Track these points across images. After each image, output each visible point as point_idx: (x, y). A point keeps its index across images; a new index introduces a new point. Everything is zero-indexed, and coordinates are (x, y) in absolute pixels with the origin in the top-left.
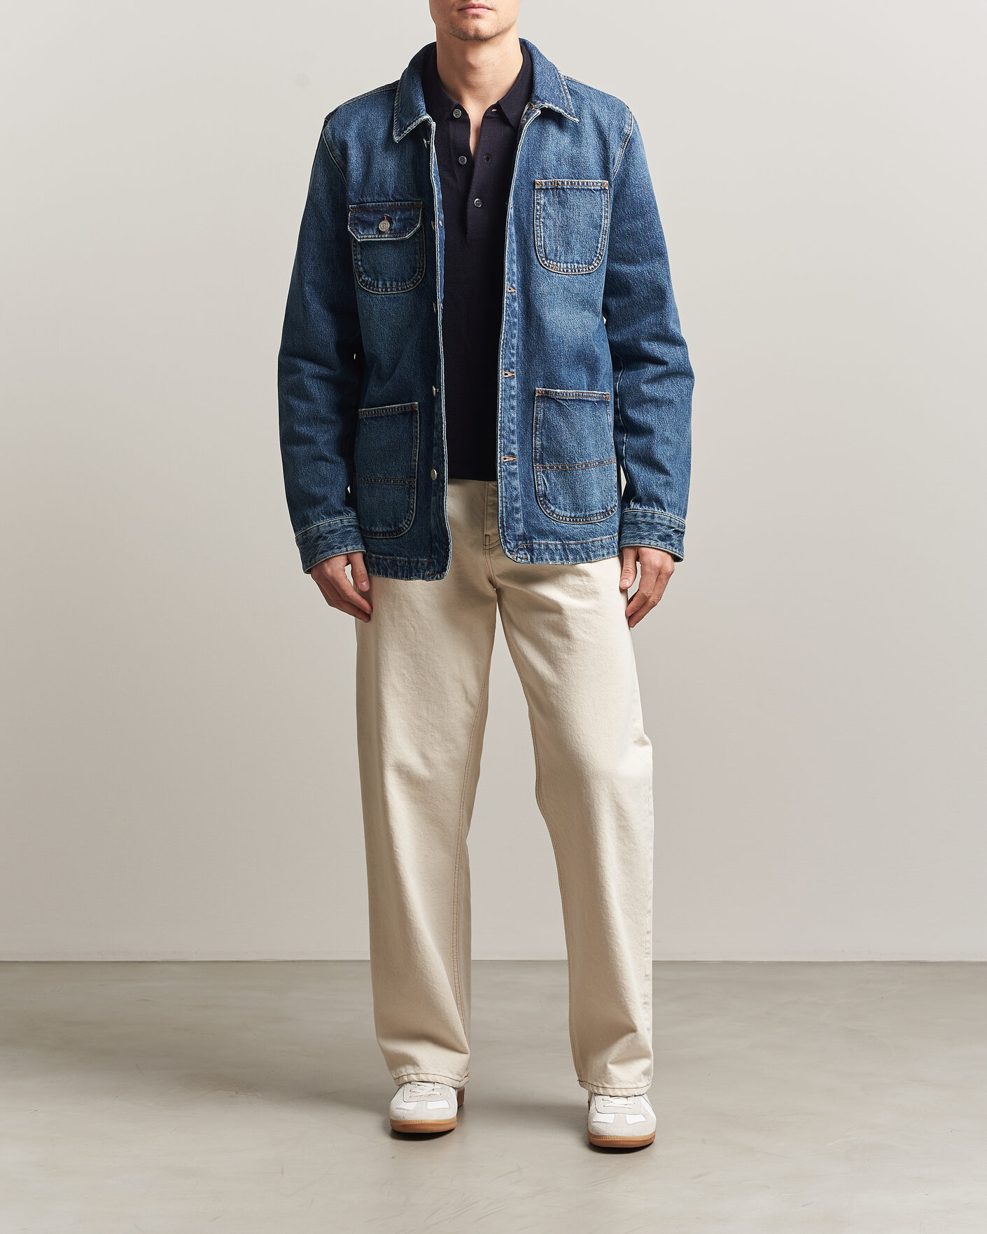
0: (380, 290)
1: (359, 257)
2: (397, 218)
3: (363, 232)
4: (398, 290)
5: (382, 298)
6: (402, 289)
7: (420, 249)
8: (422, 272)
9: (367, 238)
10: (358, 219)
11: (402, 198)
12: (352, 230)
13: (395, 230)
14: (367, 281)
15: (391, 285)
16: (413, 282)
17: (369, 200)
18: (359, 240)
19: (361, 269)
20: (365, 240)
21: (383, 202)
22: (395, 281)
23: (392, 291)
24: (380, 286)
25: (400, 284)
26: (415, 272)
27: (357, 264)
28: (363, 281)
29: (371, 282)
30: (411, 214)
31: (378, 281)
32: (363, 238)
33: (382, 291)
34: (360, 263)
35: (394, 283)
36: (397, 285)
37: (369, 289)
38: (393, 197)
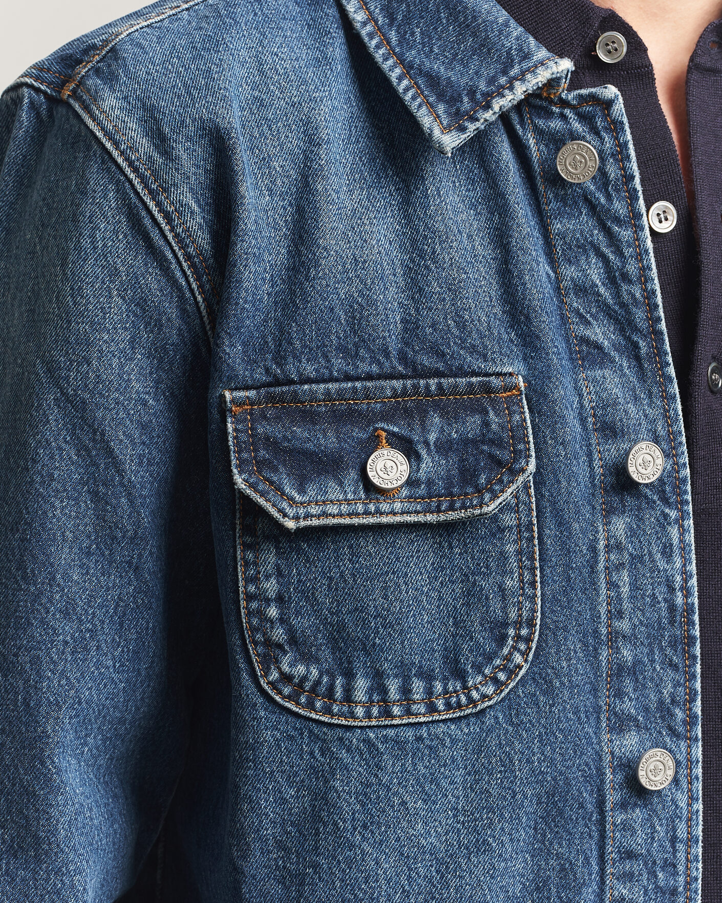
0: (360, 711)
1: (271, 586)
2: (432, 437)
3: (302, 491)
4: (432, 709)
5: (367, 741)
6: (448, 706)
7: (519, 552)
8: (528, 640)
9: (325, 514)
10: (271, 443)
11: (441, 366)
12: (251, 486)
13: (430, 483)
14: (304, 679)
15: (406, 691)
16: (495, 680)
17: (310, 370)
18: (291, 524)
19: (279, 634)
20: (315, 522)
21: (370, 377)
22: (420, 675)
23: (409, 713)
24: (360, 694)
25: (438, 687)
26: (501, 640)
27: (260, 613)
28: (287, 678)
29: (318, 683)
30: (486, 424)
31: (350, 676)
32: (307, 516)
33: (369, 716)
34: (273, 612)
35: (418, 686)
36: (429, 692)
37: (311, 706)
38: (403, 358)
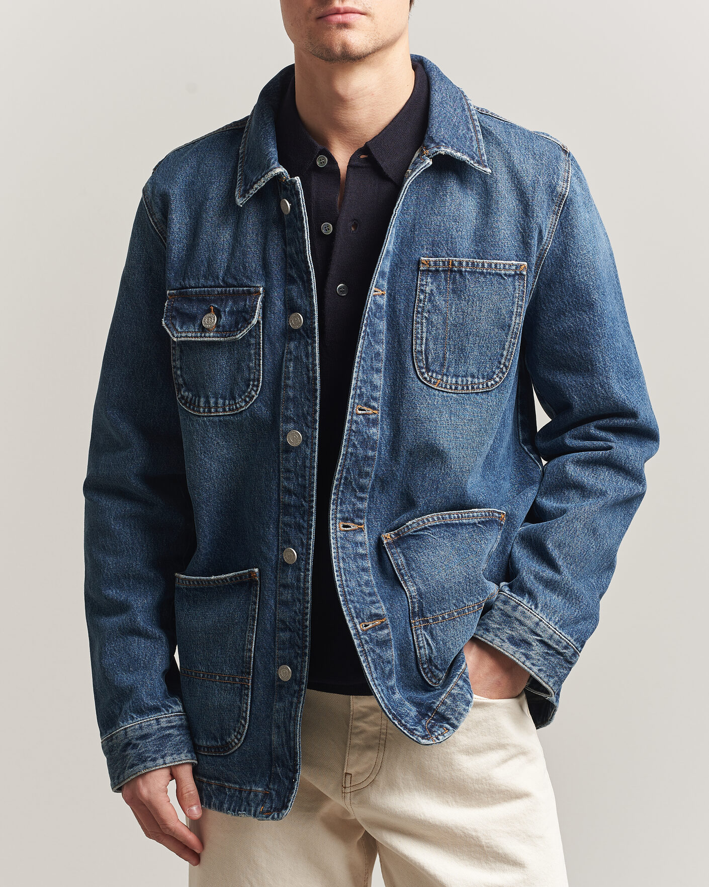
0: (202, 410)
1: (178, 363)
2: (227, 309)
3: (181, 328)
4: (224, 410)
5: (204, 421)
6: (230, 410)
7: (255, 353)
8: (257, 386)
9: (186, 336)
10: (177, 310)
11: (235, 283)
12: (167, 325)
13: (224, 326)
14: (187, 397)
15: (216, 403)
16: (245, 401)
17: (193, 283)
18: (175, 339)
19: (181, 381)
20: (183, 339)
21: (211, 287)
22: (221, 397)
23: (216, 411)
24: (202, 404)
25: (227, 402)
26: (248, 386)
27: (176, 373)
28: (183, 397)
29: (191, 399)
30: (245, 305)
31: (200, 397)
32: (181, 337)
33: (204, 412)
34: (179, 372)
35: (220, 401)
36: (224, 404)
37: (189, 408)
38: (223, 281)
